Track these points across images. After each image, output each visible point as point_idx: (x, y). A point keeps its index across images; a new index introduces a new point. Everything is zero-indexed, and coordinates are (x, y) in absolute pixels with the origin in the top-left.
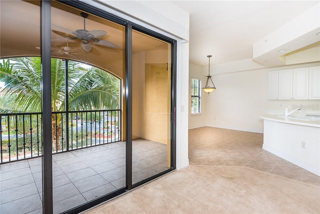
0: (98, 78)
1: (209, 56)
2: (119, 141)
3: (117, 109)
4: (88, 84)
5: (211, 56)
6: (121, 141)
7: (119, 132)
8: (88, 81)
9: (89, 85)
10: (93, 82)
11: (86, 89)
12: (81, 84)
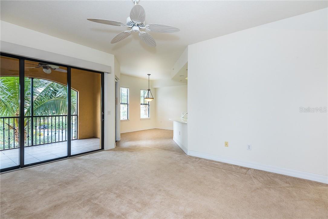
0: (62, 87)
1: (149, 75)
2: (75, 139)
3: (74, 114)
4: (52, 93)
5: (150, 75)
6: (77, 139)
7: (76, 132)
8: (52, 90)
9: (54, 94)
10: (58, 91)
11: (51, 97)
12: (46, 93)
